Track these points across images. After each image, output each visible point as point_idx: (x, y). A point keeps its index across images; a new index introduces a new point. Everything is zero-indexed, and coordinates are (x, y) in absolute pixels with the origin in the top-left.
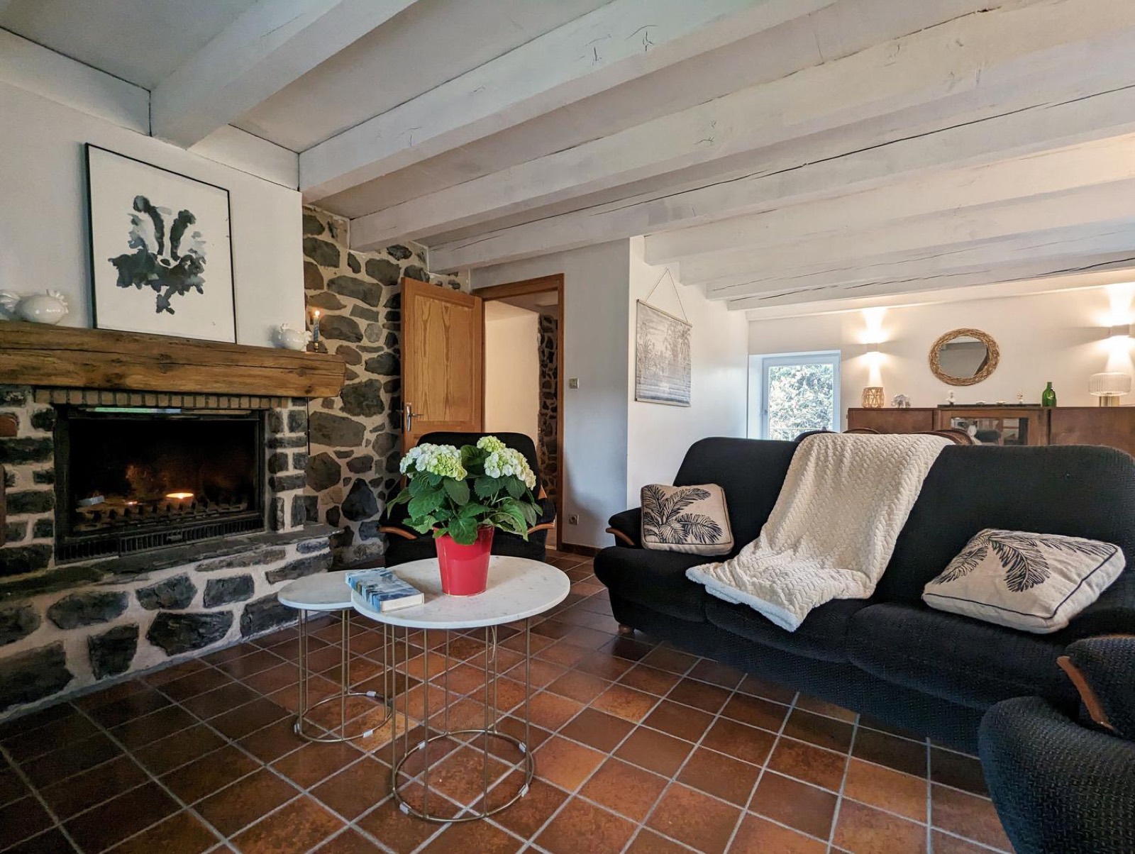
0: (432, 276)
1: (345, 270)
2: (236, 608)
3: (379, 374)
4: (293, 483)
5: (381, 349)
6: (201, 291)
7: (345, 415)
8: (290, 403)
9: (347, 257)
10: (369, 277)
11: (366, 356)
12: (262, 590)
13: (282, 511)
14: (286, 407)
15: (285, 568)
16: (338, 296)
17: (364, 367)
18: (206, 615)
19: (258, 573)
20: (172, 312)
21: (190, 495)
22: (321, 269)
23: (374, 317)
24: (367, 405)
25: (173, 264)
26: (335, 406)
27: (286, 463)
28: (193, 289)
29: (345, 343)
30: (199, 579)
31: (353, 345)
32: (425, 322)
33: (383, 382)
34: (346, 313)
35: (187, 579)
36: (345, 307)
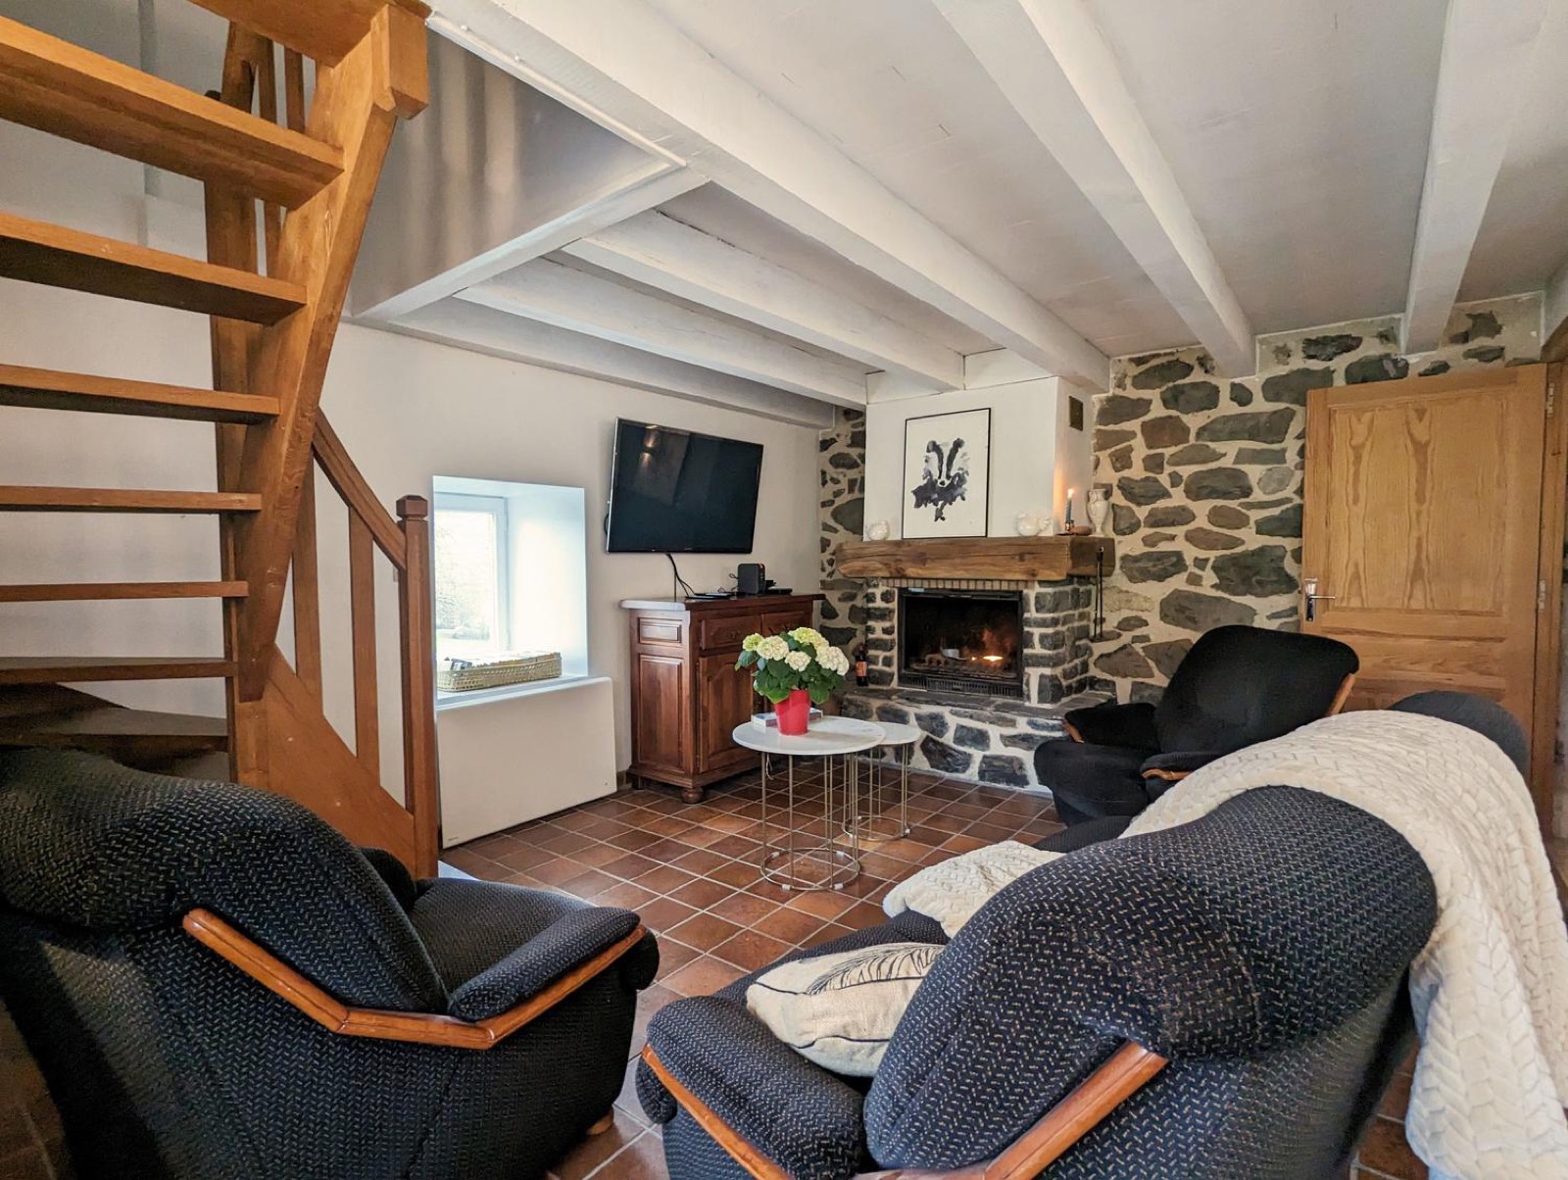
0: (1413, 359)
1: (1227, 407)
2: (977, 755)
3: (1284, 536)
4: (1039, 661)
5: (1288, 500)
6: (963, 499)
7: (1219, 594)
8: (1037, 585)
9: (1229, 389)
10: (1272, 404)
11: (1255, 515)
12: (997, 748)
13: (1028, 685)
14: (1033, 588)
15: (1015, 736)
16: (1212, 445)
17: (1254, 530)
18: (951, 749)
19: (994, 732)
20: (943, 519)
21: (1000, 658)
22: (1185, 418)
23: (1279, 457)
24: (1258, 582)
25: (947, 482)
26: (1204, 583)
27: (1031, 641)
28: (959, 498)
29: (1220, 502)
30: (953, 721)
31: (1233, 504)
32: (1358, 450)
33: (1289, 548)
34: (1227, 462)
35: (942, 717)
36: (1225, 455)
